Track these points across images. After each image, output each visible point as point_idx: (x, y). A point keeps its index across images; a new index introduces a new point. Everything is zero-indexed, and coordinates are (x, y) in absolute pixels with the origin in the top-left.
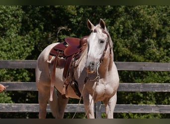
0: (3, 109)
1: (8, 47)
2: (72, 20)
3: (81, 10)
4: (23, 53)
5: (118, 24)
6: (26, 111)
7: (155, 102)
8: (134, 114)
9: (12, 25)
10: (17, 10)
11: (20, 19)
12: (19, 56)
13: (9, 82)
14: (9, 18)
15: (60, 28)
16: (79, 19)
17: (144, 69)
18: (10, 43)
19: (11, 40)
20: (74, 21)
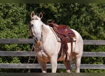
0: (15, 67)
1: (18, 31)
2: (55, 16)
3: (61, 10)
4: (27, 34)
5: (81, 18)
6: (29, 68)
7: (103, 63)
8: (91, 69)
9: (21, 18)
10: (24, 10)
11: (25, 15)
12: (25, 36)
13: (19, 51)
14: (18, 14)
15: (48, 20)
16: (59, 15)
17: (97, 44)
18: (19, 29)
19: (20, 27)
20: (56, 16)
